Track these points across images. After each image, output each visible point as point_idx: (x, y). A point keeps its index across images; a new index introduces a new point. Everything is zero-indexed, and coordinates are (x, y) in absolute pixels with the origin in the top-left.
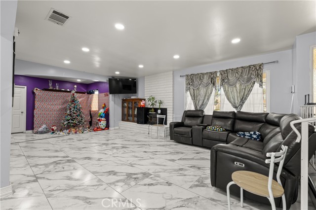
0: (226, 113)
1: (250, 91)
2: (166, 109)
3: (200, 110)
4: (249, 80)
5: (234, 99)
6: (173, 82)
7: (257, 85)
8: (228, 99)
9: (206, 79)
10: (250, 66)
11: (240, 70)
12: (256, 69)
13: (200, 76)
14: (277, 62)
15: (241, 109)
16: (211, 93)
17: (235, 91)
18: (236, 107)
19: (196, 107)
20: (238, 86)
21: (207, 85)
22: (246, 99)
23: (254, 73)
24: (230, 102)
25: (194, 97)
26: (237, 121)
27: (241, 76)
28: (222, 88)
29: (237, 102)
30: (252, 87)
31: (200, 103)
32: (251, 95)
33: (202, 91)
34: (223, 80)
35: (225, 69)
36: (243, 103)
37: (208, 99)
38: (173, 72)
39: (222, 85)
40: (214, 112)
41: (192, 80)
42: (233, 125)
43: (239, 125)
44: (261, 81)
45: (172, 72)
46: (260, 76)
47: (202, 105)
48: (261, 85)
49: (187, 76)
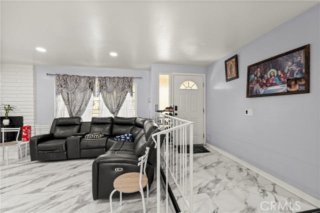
0: (105, 119)
1: (124, 99)
3: (76, 118)
4: (123, 89)
5: (112, 105)
6: (35, 80)
7: (129, 94)
8: (107, 105)
9: (83, 84)
10: (124, 78)
11: (116, 80)
12: (128, 80)
13: (77, 79)
14: (141, 78)
15: (117, 114)
16: (89, 99)
17: (112, 98)
18: (113, 113)
19: (71, 113)
20: (115, 93)
21: (85, 90)
22: (121, 106)
23: (126, 84)
24: (108, 108)
25: (68, 102)
26: (115, 126)
27: (117, 85)
28: (101, 95)
29: (114, 108)
30: (126, 95)
31: (77, 109)
32: (125, 102)
33: (79, 96)
34: (101, 87)
35: (104, 76)
36: (119, 109)
37: (86, 105)
38: (34, 66)
39: (100, 91)
40: (93, 118)
41: (64, 81)
42: (111, 129)
43: (117, 129)
44: (132, 91)
45: (32, 67)
46: (130, 87)
47: (79, 111)
48: (132, 95)
49: (58, 75)
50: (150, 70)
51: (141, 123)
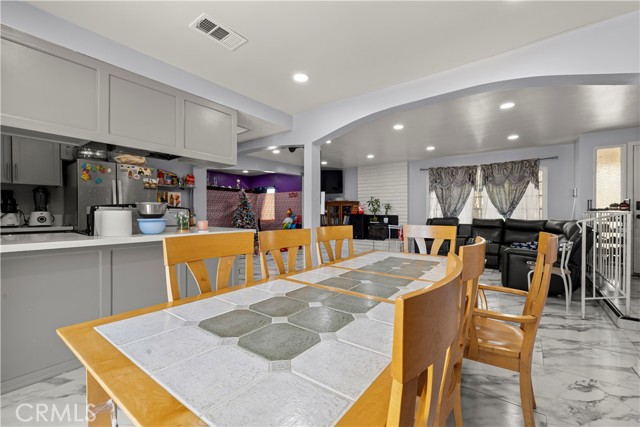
0: (492, 221)
1: (523, 192)
2: (396, 217)
3: (451, 218)
4: (521, 179)
5: (501, 203)
6: (408, 176)
7: (531, 186)
8: (494, 203)
9: (460, 176)
10: (522, 162)
11: (510, 166)
12: (530, 165)
13: (452, 171)
14: (556, 158)
15: (510, 215)
16: (468, 194)
17: (502, 192)
18: (504, 214)
19: (444, 213)
20: (506, 186)
21: (463, 184)
22: (517, 203)
23: (526, 170)
24: (496, 207)
25: (442, 200)
26: (507, 231)
27: (511, 173)
28: (484, 189)
29: (506, 207)
30: (526, 187)
31: (452, 208)
32: (524, 198)
33: (456, 192)
34: (486, 179)
35: (489, 163)
36: (514, 208)
37: (464, 203)
38: (408, 162)
39: (484, 184)
40: (474, 220)
41: (441, 177)
42: (502, 235)
43: (509, 236)
44: (537, 181)
45: (406, 164)
46: (535, 175)
47: (455, 210)
48: (537, 186)
49: (432, 169)
50: (575, 142)
51: (558, 227)
